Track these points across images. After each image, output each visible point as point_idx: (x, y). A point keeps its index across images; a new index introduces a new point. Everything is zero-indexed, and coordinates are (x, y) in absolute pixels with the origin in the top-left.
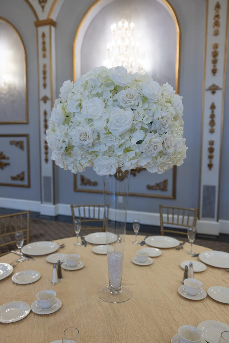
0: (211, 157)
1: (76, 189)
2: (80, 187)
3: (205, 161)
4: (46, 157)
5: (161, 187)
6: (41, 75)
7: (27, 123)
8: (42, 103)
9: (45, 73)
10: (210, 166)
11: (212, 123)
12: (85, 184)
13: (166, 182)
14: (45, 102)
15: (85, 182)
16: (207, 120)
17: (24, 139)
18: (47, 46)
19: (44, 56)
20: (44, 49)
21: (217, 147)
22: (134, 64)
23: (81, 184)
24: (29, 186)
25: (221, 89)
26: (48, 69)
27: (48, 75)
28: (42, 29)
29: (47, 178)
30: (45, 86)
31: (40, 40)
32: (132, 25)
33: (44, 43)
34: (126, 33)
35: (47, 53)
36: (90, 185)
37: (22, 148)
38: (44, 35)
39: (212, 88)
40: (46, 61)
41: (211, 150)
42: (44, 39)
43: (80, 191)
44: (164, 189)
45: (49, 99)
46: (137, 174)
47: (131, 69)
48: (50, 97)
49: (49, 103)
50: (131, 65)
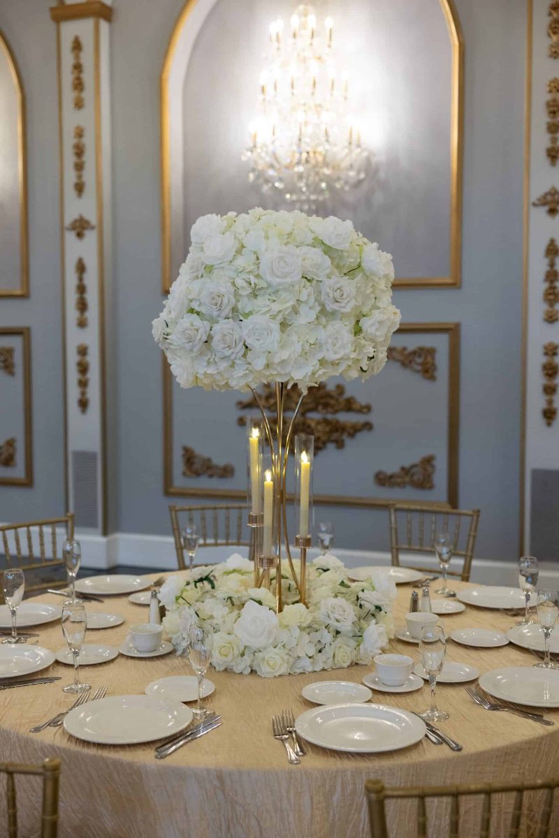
0: (550, 390)
1: (168, 489)
2: (180, 481)
3: (536, 401)
4: (83, 394)
5: (416, 478)
6: (70, 159)
7: (24, 296)
8: (70, 237)
9: (79, 151)
10: (549, 415)
11: (552, 296)
12: (198, 474)
13: (428, 461)
14: (80, 235)
15: (197, 466)
16: (537, 286)
17: (15, 343)
18: (88, 77)
19: (79, 104)
20: (79, 85)
22: (334, 132)
23: (184, 474)
24: (28, 483)
26: (88, 141)
27: (89, 157)
28: (71, 29)
29: (84, 458)
30: (80, 188)
31: (68, 60)
32: (329, 22)
33: (78, 67)
34: (311, 44)
35: (88, 95)
36: (211, 476)
37: (8, 367)
38: (77, 46)
39: (549, 198)
40: (83, 118)
41: (551, 371)
42: (77, 57)
43: (182, 495)
44: (425, 483)
45: (93, 228)
46: (348, 442)
47: (327, 147)
48: (94, 221)
49: (91, 237)
50: (327, 134)
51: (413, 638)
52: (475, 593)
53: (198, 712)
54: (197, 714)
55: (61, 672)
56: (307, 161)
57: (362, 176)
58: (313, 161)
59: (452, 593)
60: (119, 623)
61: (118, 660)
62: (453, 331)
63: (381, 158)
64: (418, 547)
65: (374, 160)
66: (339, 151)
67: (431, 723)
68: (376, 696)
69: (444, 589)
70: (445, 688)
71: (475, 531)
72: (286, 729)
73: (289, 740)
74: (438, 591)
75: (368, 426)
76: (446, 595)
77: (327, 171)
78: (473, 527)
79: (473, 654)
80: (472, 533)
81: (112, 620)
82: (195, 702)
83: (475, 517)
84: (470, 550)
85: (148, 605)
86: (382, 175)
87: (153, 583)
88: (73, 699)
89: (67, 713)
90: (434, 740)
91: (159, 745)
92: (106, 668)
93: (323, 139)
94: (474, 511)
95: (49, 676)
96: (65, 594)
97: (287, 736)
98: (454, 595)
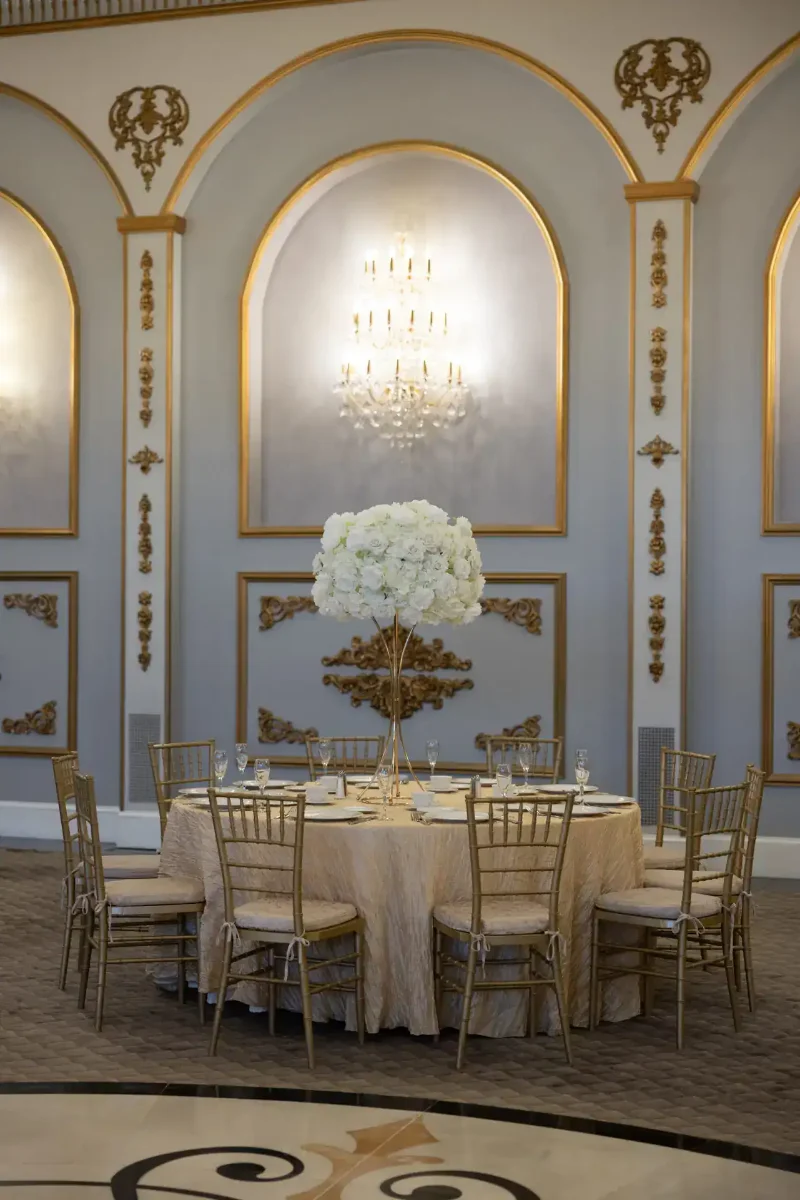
0: (657, 645)
3: (643, 656)
4: (145, 648)
6: (135, 384)
7: (72, 536)
8: (134, 471)
9: (147, 376)
10: (656, 670)
11: (658, 547)
13: (533, 722)
14: (145, 469)
15: (275, 731)
16: (643, 537)
17: (60, 590)
18: (158, 295)
19: (147, 325)
20: (148, 303)
21: (672, 615)
23: (260, 740)
24: (71, 752)
25: (677, 453)
26: (157, 365)
27: (157, 383)
28: (139, 243)
29: (145, 722)
30: (146, 417)
31: (136, 275)
33: (147, 285)
34: (410, 276)
35: (158, 315)
36: (292, 742)
37: (50, 618)
38: (147, 261)
39: (654, 447)
40: (152, 340)
41: (657, 625)
42: (147, 273)
45: (160, 461)
46: (447, 702)
48: (162, 454)
49: (158, 471)
50: (425, 371)
56: (404, 400)
57: (462, 414)
58: (410, 400)
62: (558, 582)
63: (483, 394)
65: (476, 396)
66: (439, 389)
75: (468, 684)
86: (484, 412)
93: (421, 375)
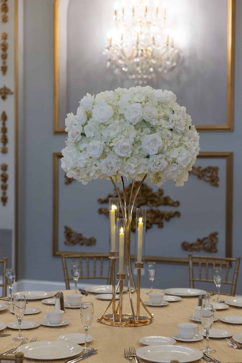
2: (62, 247)
5: (206, 246)
9: (4, 47)
12: (74, 243)
13: (214, 236)
14: (4, 98)
15: (73, 238)
18: (10, 4)
19: (5, 20)
20: (5, 8)
22: (158, 38)
23: (65, 243)
26: (10, 42)
27: (10, 52)
30: (4, 69)
35: (10, 14)
36: (82, 244)
45: (12, 93)
46: (165, 223)
47: (154, 47)
48: (12, 90)
49: (11, 99)
50: (153, 39)
51: (199, 319)
52: (235, 301)
53: (85, 348)
54: (84, 349)
55: (10, 332)
56: (142, 55)
57: (175, 64)
58: (145, 55)
59: (223, 301)
60: (37, 312)
61: (40, 328)
62: (229, 157)
63: (186, 53)
64: (205, 280)
65: (182, 55)
66: (161, 49)
67: (206, 354)
68: (178, 343)
69: (218, 299)
70: (215, 341)
71: (238, 270)
72: (131, 355)
73: (132, 360)
74: (215, 300)
75: (177, 214)
76: (219, 302)
77: (153, 61)
78: (236, 268)
79: (231, 327)
80: (236, 271)
81: (34, 311)
82: (83, 344)
83: (238, 262)
84: (235, 280)
85: (54, 305)
86: (187, 63)
87: (54, 295)
88: (19, 343)
89: (17, 348)
90: (208, 360)
91: (66, 361)
92: (34, 331)
93: (151, 42)
94: (237, 259)
95: (4, 334)
96: (6, 300)
97: (131, 358)
98: (224, 302)
